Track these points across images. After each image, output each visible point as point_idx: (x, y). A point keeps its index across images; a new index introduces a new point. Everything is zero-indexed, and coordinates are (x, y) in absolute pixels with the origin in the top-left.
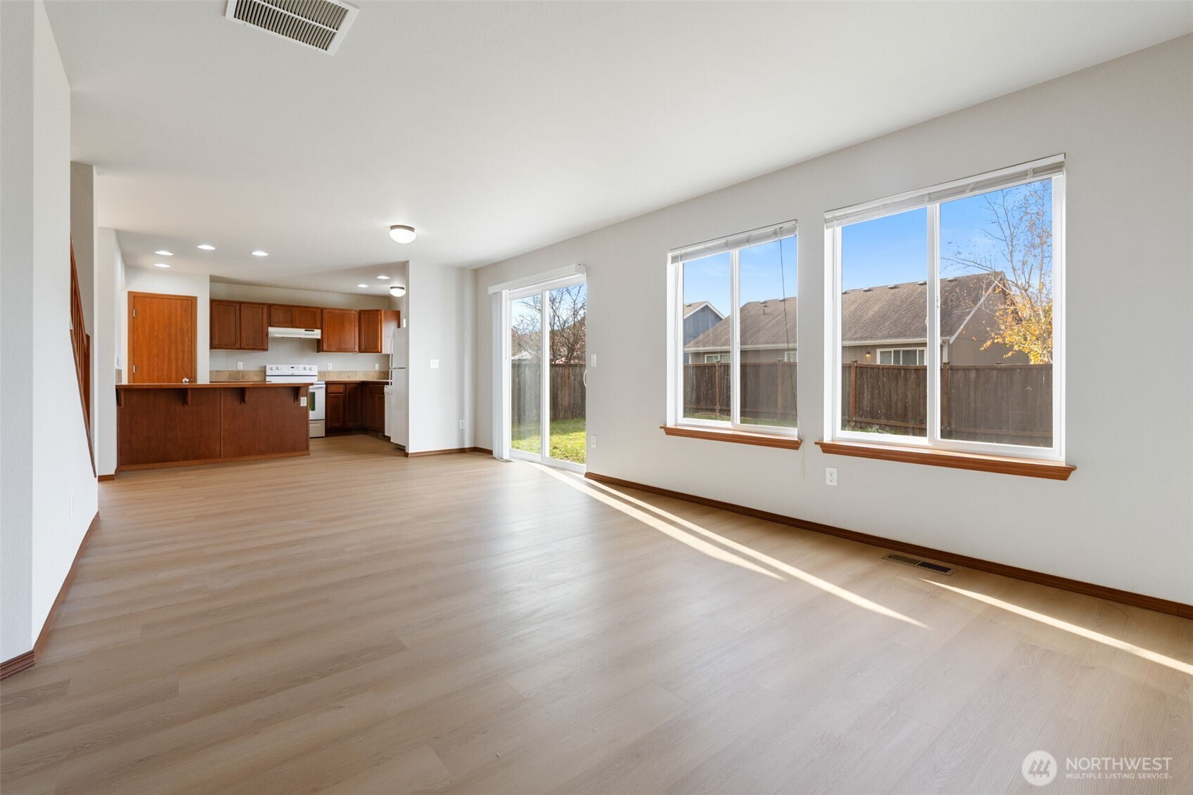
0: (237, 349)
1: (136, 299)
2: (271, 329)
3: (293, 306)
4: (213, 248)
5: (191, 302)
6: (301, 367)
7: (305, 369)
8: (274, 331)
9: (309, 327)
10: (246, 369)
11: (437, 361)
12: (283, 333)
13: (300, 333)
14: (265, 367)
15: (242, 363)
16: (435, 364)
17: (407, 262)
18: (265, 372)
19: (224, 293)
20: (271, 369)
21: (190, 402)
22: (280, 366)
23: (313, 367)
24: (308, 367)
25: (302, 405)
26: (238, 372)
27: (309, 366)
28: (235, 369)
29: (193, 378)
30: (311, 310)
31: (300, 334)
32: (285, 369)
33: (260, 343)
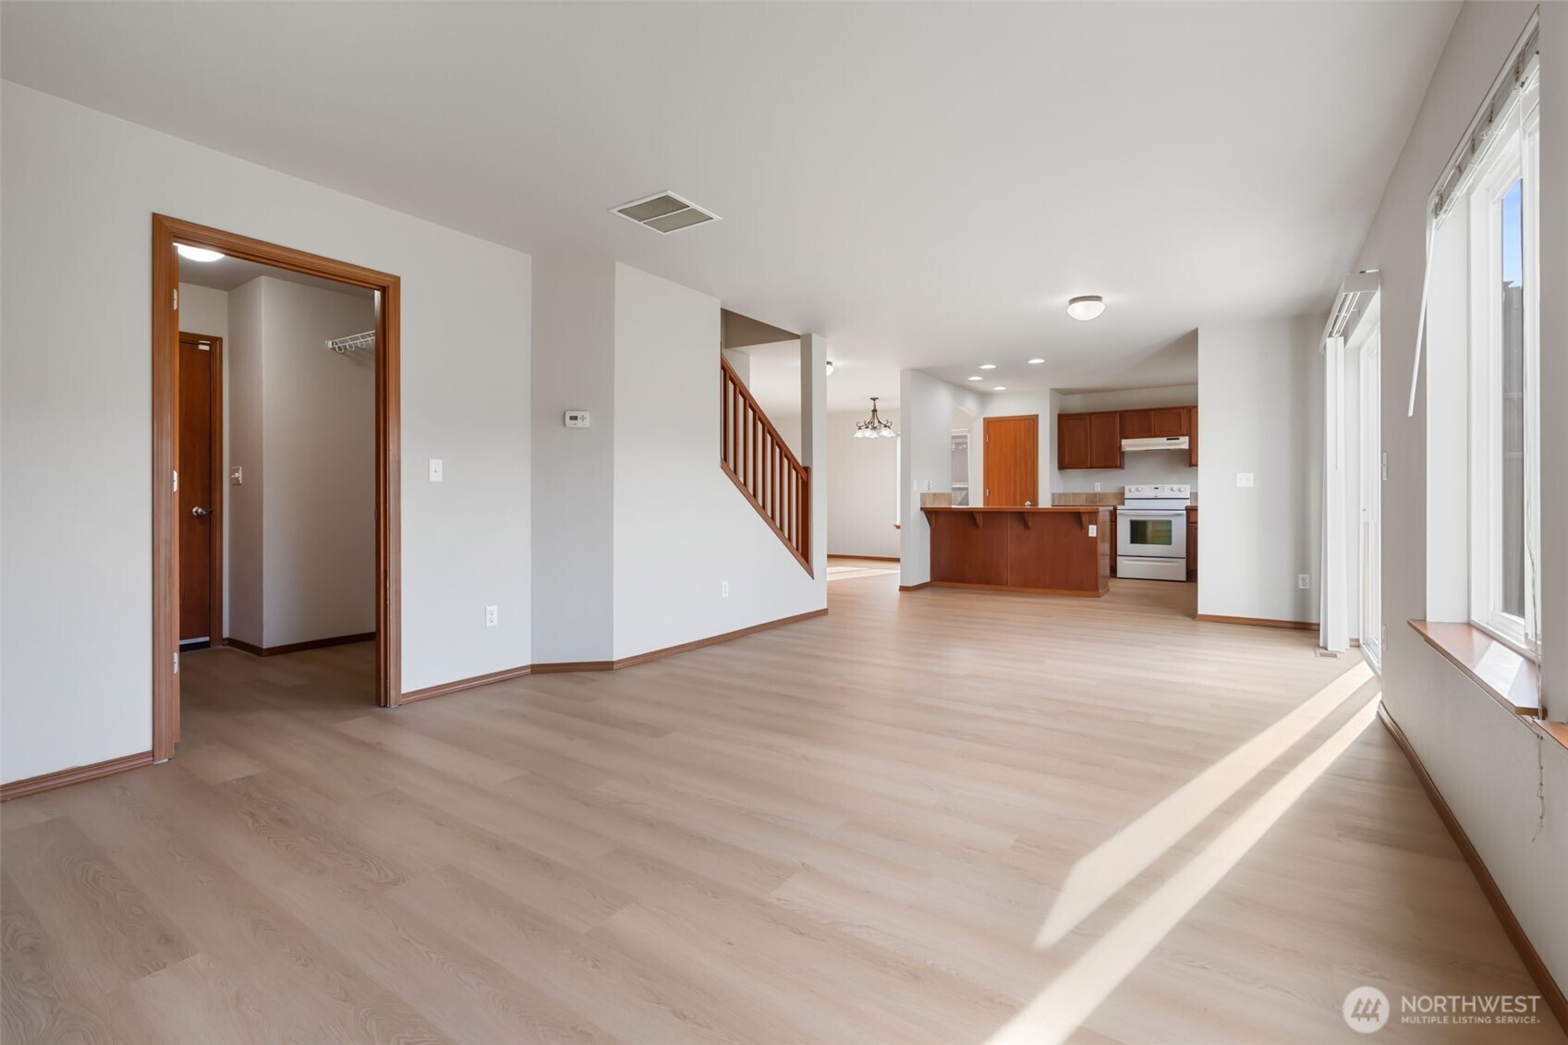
0: (1088, 468)
1: (990, 424)
2: (1124, 442)
3: (1151, 410)
4: (994, 367)
5: (1032, 421)
6: (1167, 487)
7: (1172, 490)
8: (1129, 445)
9: (1173, 435)
10: (1104, 491)
11: (1252, 475)
12: (1147, 445)
13: (1161, 443)
14: (1124, 488)
15: (1099, 484)
16: (1246, 480)
17: (1197, 329)
18: (1123, 494)
19: (1076, 405)
20: (1130, 491)
21: (981, 526)
22: (1140, 487)
23: (1182, 487)
24: (1175, 487)
25: (1090, 535)
26: (1095, 495)
27: (1178, 486)
28: (1092, 492)
29: (1035, 501)
30: (1175, 411)
31: (1163, 444)
32: (1147, 490)
33: (1112, 459)
